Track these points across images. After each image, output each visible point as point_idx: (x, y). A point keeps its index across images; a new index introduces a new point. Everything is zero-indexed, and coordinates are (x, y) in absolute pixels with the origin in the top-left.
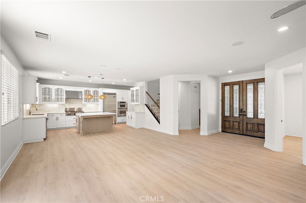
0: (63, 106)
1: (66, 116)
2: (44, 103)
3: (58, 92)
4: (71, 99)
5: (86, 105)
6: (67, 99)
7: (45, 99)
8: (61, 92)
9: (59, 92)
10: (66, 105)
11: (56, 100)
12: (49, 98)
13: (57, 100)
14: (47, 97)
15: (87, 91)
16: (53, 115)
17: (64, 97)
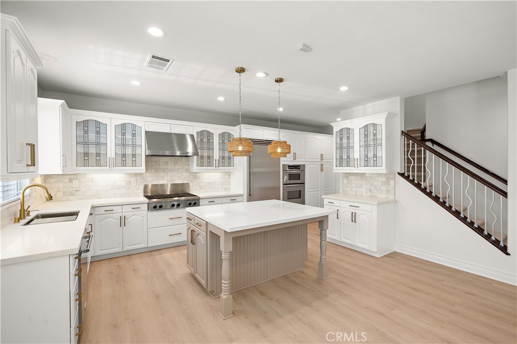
0: (138, 178)
1: (150, 213)
2: (82, 169)
3: (124, 134)
4: (161, 158)
5: (200, 174)
6: (149, 158)
7: (85, 159)
8: (134, 135)
9: (129, 136)
10: (148, 174)
11: (119, 161)
12: (98, 155)
13: (123, 160)
14: (92, 150)
15: (205, 134)
16: (108, 209)
17: (143, 150)
